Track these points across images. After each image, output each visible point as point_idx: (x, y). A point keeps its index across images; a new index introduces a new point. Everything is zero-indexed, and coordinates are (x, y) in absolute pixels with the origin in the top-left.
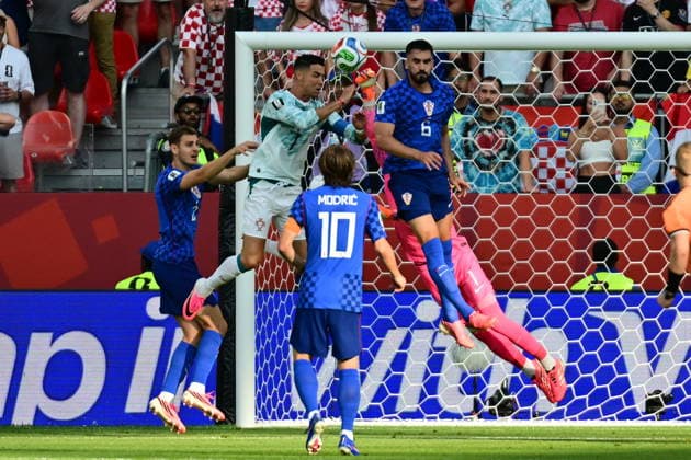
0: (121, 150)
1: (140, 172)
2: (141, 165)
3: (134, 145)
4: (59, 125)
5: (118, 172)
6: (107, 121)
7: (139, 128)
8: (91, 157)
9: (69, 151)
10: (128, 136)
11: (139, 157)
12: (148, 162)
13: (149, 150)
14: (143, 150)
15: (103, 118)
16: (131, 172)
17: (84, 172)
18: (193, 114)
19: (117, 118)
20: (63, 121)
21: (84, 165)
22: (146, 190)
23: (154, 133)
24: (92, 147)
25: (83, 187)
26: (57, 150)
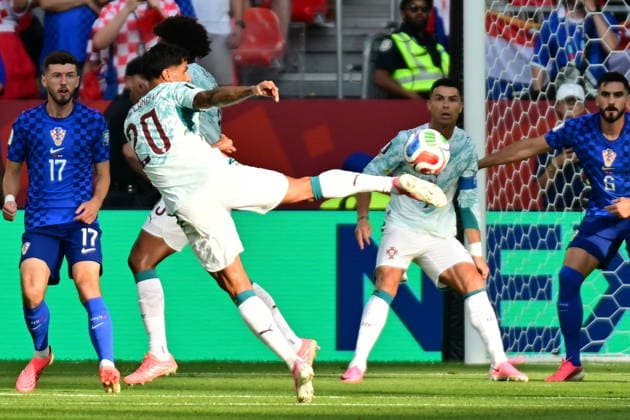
0: (334, 53)
1: (357, 77)
2: (358, 69)
3: (350, 46)
4: (267, 25)
5: (331, 77)
6: (320, 20)
7: (356, 27)
8: (302, 60)
9: (277, 54)
10: (344, 37)
11: (355, 60)
12: (366, 65)
13: (367, 52)
14: (360, 53)
15: (315, 16)
16: (347, 77)
17: (295, 77)
18: (420, 12)
19: (330, 15)
20: (271, 19)
21: (295, 70)
22: (364, 96)
23: (372, 34)
24: (303, 49)
25: (294, 94)
26: (264, 52)
